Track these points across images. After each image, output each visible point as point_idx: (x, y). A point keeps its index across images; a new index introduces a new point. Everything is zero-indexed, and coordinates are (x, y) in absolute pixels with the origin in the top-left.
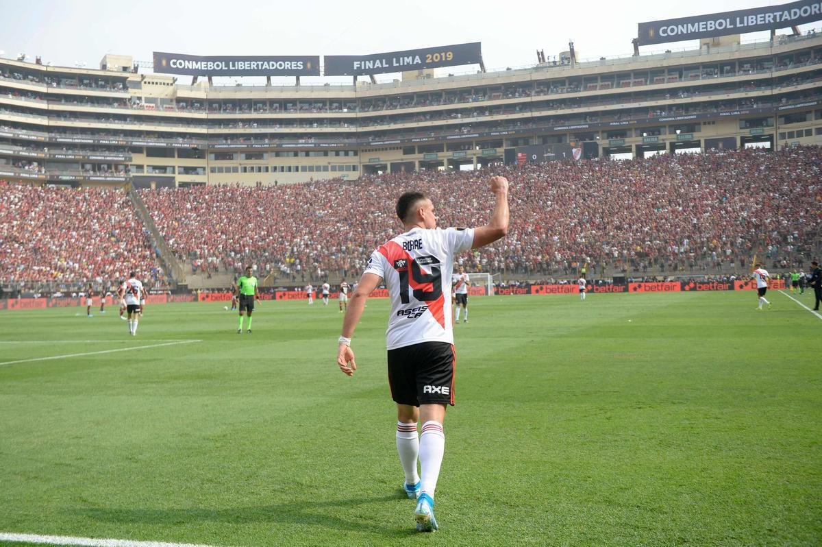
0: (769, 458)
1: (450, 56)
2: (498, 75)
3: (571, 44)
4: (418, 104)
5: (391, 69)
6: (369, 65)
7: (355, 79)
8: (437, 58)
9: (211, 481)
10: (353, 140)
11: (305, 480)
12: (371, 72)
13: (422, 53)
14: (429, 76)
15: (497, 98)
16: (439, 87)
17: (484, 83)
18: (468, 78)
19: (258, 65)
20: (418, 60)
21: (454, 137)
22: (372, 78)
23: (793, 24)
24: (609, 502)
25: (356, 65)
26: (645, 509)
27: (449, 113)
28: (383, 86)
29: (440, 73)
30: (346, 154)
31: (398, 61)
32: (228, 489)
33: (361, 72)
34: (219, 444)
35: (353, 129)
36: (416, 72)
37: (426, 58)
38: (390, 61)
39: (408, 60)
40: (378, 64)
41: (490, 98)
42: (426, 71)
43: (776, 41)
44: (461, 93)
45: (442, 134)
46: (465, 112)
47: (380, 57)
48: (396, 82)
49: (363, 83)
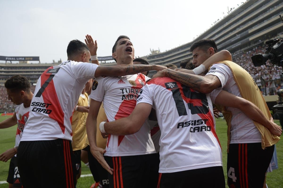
1: (32, 59)
2: (43, 64)
3: (61, 59)
4: (23, 69)
5: (16, 60)
6: (10, 59)
7: (6, 62)
8: (28, 59)
10: (5, 77)
12: (11, 61)
13: (25, 57)
14: (26, 63)
15: (43, 69)
16: (28, 66)
17: (40, 65)
18: (36, 64)
20: (23, 59)
21: (31, 77)
22: (11, 62)
23: (105, 60)
25: (7, 58)
27: (32, 72)
28: (14, 64)
29: (29, 62)
30: (3, 79)
31: (18, 58)
33: (8, 60)
35: (5, 74)
36: (22, 62)
37: (26, 59)
38: (16, 58)
39: (21, 59)
40: (13, 59)
41: (41, 69)
42: (25, 62)
43: (102, 63)
44: (34, 67)
45: (29, 76)
46: (35, 72)
47: (13, 57)
48: (17, 63)
49: (8, 63)
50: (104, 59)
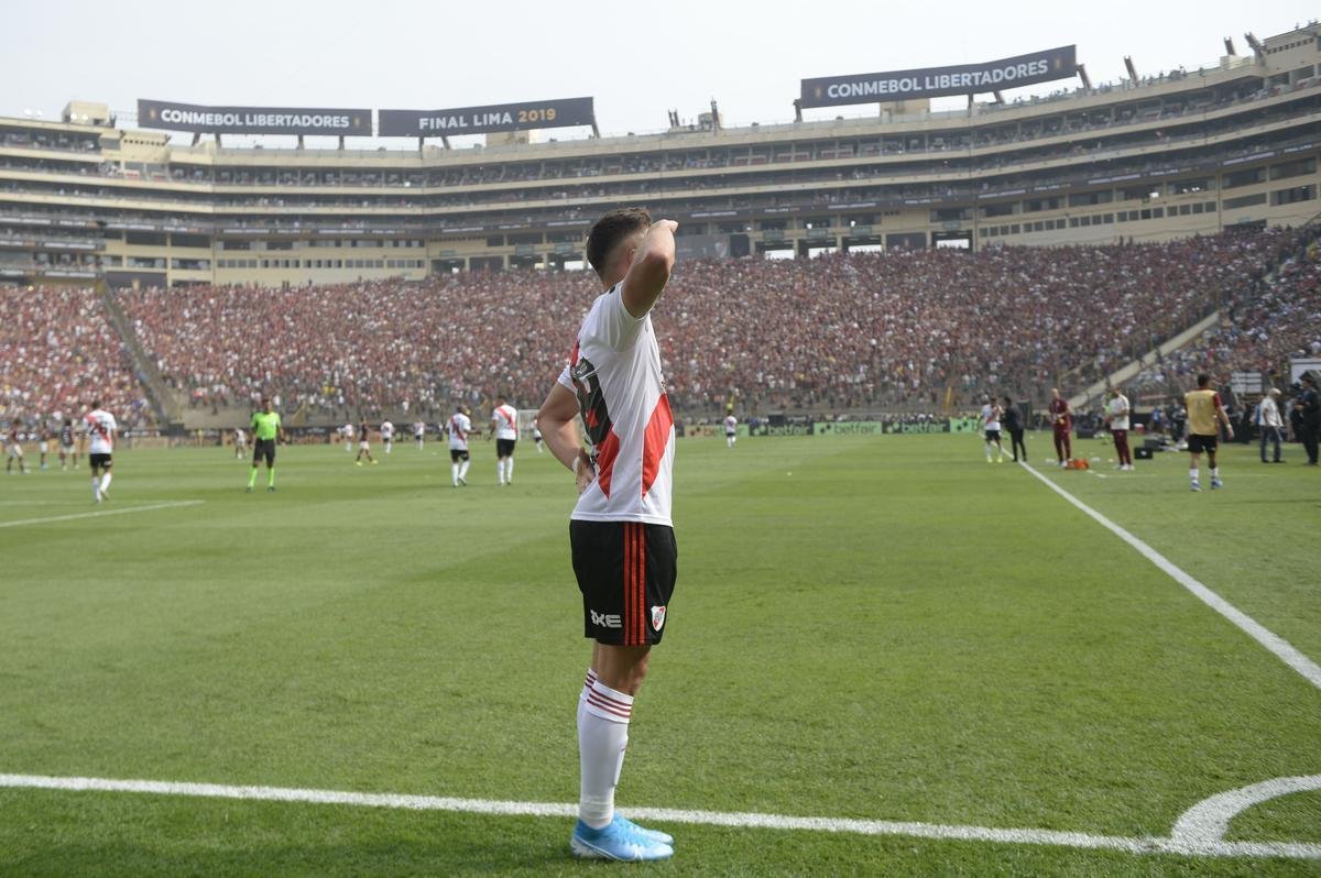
0: (962, 653)
1: (552, 114)
2: (616, 141)
3: (713, 103)
4: (508, 178)
5: (471, 130)
6: (441, 123)
7: (422, 142)
8: (533, 116)
9: (218, 696)
10: (419, 226)
11: (351, 694)
12: (443, 133)
13: (514, 109)
14: (523, 140)
15: (615, 172)
16: (537, 156)
17: (597, 152)
18: (576, 144)
19: (285, 121)
20: (507, 118)
21: (556, 224)
22: (445, 141)
23: (995, 88)
24: (758, 716)
25: (423, 123)
26: (804, 722)
27: (550, 192)
28: (460, 153)
29: (538, 136)
30: (409, 244)
31: (480, 120)
32: (243, 708)
33: (428, 132)
34: (230, 646)
35: (418, 210)
36: (504, 135)
37: (522, 116)
38: (469, 119)
39: (495, 118)
40: (453, 122)
41: (606, 173)
42: (519, 134)
43: (975, 110)
44: (567, 165)
45: (541, 219)
46: (573, 190)
47: (456, 113)
48: (477, 146)
49: (433, 147)
50: (987, 78)
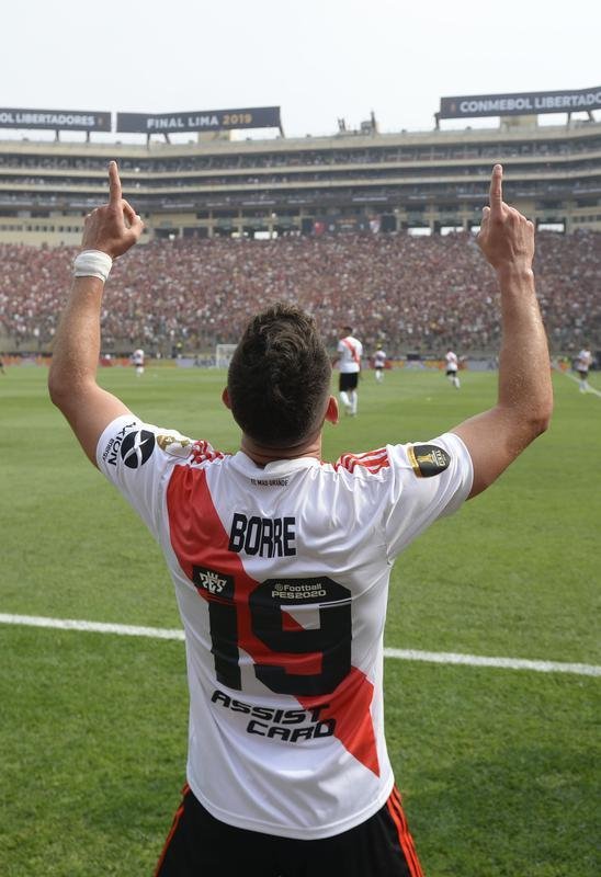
0: (587, 539)
1: (249, 119)
2: (297, 141)
3: (373, 114)
4: (214, 166)
5: (187, 129)
6: (164, 123)
7: (149, 138)
8: (234, 119)
9: (32, 552)
10: (145, 202)
11: (131, 554)
12: (165, 131)
13: (220, 114)
14: (226, 138)
15: (295, 164)
16: (237, 150)
17: (282, 148)
18: (266, 142)
20: (215, 121)
21: (249, 203)
22: (166, 137)
23: (588, 109)
24: (442, 581)
25: (150, 123)
26: (478, 587)
27: (245, 178)
28: (177, 147)
29: (237, 135)
31: (194, 121)
32: (53, 562)
33: (154, 130)
34: (33, 515)
35: (145, 190)
36: (212, 134)
37: (225, 120)
38: (185, 121)
39: (204, 121)
40: (173, 123)
41: (289, 165)
42: (223, 133)
43: (572, 127)
44: (259, 158)
45: (238, 199)
46: (263, 178)
47: (175, 116)
48: (191, 142)
49: (157, 142)
50: (582, 101)
